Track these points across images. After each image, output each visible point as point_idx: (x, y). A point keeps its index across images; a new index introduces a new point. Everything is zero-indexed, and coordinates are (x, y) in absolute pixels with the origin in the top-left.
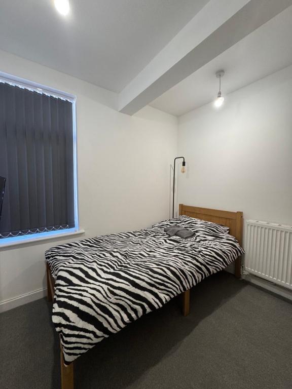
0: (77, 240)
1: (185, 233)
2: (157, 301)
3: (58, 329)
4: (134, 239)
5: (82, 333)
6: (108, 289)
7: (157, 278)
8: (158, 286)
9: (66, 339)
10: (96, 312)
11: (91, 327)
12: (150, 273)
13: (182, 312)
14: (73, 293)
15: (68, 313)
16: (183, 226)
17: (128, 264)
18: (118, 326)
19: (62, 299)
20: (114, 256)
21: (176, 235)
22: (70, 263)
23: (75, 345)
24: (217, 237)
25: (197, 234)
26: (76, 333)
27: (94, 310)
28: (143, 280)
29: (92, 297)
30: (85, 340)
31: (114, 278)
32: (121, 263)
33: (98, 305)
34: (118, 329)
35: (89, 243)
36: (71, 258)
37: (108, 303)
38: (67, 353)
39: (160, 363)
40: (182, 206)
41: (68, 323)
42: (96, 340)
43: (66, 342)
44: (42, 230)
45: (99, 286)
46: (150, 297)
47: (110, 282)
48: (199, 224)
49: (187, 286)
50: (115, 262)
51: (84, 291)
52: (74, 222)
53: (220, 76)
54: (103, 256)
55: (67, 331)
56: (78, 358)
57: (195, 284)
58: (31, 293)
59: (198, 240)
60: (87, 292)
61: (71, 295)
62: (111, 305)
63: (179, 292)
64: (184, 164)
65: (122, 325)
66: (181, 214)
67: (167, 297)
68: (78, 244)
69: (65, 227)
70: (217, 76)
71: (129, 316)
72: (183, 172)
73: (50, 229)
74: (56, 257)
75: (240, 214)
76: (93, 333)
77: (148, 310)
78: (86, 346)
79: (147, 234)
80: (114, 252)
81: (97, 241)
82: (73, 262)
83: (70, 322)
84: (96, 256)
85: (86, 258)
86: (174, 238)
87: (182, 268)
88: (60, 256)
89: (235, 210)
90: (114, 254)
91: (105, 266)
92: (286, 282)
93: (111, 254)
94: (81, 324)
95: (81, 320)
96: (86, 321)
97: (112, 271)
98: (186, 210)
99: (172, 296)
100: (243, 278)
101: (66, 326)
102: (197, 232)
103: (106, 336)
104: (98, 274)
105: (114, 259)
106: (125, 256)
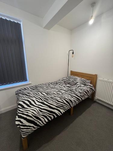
0: (28, 87)
1: (72, 83)
2: (60, 113)
3: (18, 126)
4: (51, 86)
5: (28, 127)
6: (39, 110)
7: (60, 104)
8: (60, 107)
9: (22, 130)
10: (34, 119)
11: (32, 125)
12: (57, 102)
13: (70, 114)
14: (24, 112)
15: (22, 120)
16: (71, 80)
17: (48, 98)
18: (43, 123)
19: (20, 114)
20: (43, 94)
21: (69, 84)
22: (24, 97)
23: (26, 132)
24: (85, 85)
25: (77, 84)
26: (26, 127)
27: (33, 118)
28: (54, 105)
29: (32, 113)
30: (30, 130)
31: (42, 105)
32: (45, 97)
33: (35, 116)
34: (44, 125)
35: (33, 88)
36: (25, 95)
37: (39, 115)
38: (23, 135)
39: (61, 134)
40: (71, 72)
41: (22, 124)
42: (34, 129)
43: (22, 131)
44: (14, 83)
45: (35, 108)
46: (56, 112)
47: (40, 106)
48: (78, 79)
49: (72, 106)
50: (43, 97)
51: (29, 111)
52: (27, 79)
53: (93, 6)
54: (38, 94)
55: (22, 127)
56: (27, 136)
57: (75, 105)
58: (12, 106)
59: (78, 86)
60: (30, 111)
61: (23, 112)
62: (40, 116)
63: (69, 108)
64: (73, 53)
65: (45, 123)
66: (71, 75)
67: (64, 111)
68: (28, 89)
69: (23, 81)
70: (92, 7)
71: (48, 119)
72: (73, 57)
73: (17, 82)
74: (19, 94)
75: (96, 75)
76: (33, 127)
77: (56, 117)
78: (31, 132)
79: (57, 83)
80: (43, 92)
81: (36, 87)
82: (25, 97)
83: (23, 123)
84: (35, 94)
85: (31, 95)
86: (68, 85)
87: (71, 99)
88: (21, 94)
89: (94, 74)
90: (43, 93)
91: (38, 99)
92: (111, 102)
93: (41, 93)
94: (28, 124)
95: (28, 123)
96: (30, 123)
97: (41, 101)
98: (73, 73)
99: (66, 110)
100: (95, 100)
101: (21, 125)
102: (77, 83)
103: (39, 127)
104: (35, 103)
105: (42, 95)
106: (47, 94)
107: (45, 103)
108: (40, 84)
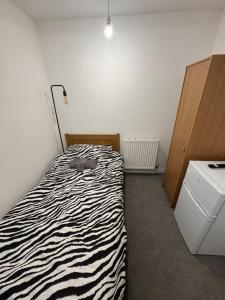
16: (82, 156)
25: (99, 160)
64: (65, 94)
72: (66, 103)
75: (118, 135)
104: (86, 275)
105: (70, 238)
106: (74, 224)
107: (104, 248)
108: (11, 212)
